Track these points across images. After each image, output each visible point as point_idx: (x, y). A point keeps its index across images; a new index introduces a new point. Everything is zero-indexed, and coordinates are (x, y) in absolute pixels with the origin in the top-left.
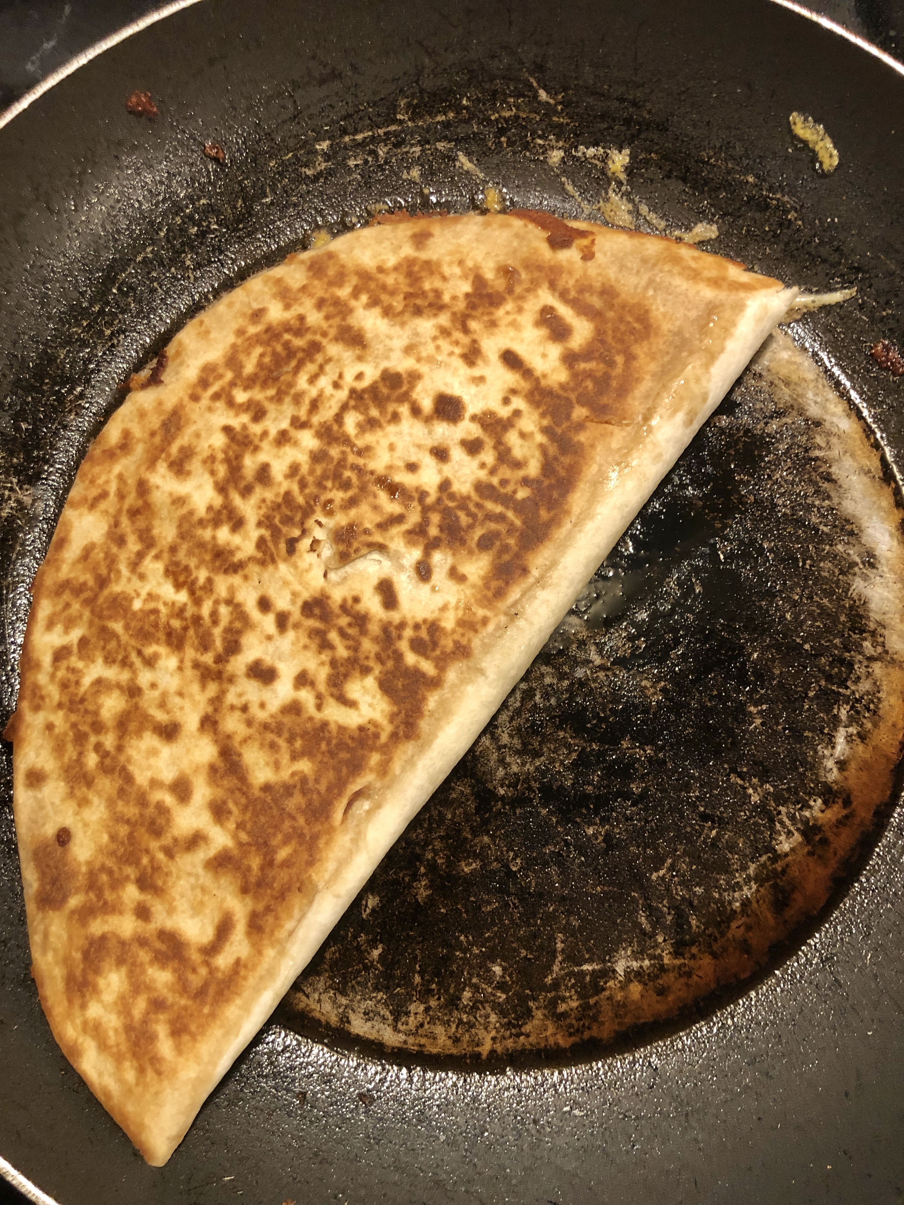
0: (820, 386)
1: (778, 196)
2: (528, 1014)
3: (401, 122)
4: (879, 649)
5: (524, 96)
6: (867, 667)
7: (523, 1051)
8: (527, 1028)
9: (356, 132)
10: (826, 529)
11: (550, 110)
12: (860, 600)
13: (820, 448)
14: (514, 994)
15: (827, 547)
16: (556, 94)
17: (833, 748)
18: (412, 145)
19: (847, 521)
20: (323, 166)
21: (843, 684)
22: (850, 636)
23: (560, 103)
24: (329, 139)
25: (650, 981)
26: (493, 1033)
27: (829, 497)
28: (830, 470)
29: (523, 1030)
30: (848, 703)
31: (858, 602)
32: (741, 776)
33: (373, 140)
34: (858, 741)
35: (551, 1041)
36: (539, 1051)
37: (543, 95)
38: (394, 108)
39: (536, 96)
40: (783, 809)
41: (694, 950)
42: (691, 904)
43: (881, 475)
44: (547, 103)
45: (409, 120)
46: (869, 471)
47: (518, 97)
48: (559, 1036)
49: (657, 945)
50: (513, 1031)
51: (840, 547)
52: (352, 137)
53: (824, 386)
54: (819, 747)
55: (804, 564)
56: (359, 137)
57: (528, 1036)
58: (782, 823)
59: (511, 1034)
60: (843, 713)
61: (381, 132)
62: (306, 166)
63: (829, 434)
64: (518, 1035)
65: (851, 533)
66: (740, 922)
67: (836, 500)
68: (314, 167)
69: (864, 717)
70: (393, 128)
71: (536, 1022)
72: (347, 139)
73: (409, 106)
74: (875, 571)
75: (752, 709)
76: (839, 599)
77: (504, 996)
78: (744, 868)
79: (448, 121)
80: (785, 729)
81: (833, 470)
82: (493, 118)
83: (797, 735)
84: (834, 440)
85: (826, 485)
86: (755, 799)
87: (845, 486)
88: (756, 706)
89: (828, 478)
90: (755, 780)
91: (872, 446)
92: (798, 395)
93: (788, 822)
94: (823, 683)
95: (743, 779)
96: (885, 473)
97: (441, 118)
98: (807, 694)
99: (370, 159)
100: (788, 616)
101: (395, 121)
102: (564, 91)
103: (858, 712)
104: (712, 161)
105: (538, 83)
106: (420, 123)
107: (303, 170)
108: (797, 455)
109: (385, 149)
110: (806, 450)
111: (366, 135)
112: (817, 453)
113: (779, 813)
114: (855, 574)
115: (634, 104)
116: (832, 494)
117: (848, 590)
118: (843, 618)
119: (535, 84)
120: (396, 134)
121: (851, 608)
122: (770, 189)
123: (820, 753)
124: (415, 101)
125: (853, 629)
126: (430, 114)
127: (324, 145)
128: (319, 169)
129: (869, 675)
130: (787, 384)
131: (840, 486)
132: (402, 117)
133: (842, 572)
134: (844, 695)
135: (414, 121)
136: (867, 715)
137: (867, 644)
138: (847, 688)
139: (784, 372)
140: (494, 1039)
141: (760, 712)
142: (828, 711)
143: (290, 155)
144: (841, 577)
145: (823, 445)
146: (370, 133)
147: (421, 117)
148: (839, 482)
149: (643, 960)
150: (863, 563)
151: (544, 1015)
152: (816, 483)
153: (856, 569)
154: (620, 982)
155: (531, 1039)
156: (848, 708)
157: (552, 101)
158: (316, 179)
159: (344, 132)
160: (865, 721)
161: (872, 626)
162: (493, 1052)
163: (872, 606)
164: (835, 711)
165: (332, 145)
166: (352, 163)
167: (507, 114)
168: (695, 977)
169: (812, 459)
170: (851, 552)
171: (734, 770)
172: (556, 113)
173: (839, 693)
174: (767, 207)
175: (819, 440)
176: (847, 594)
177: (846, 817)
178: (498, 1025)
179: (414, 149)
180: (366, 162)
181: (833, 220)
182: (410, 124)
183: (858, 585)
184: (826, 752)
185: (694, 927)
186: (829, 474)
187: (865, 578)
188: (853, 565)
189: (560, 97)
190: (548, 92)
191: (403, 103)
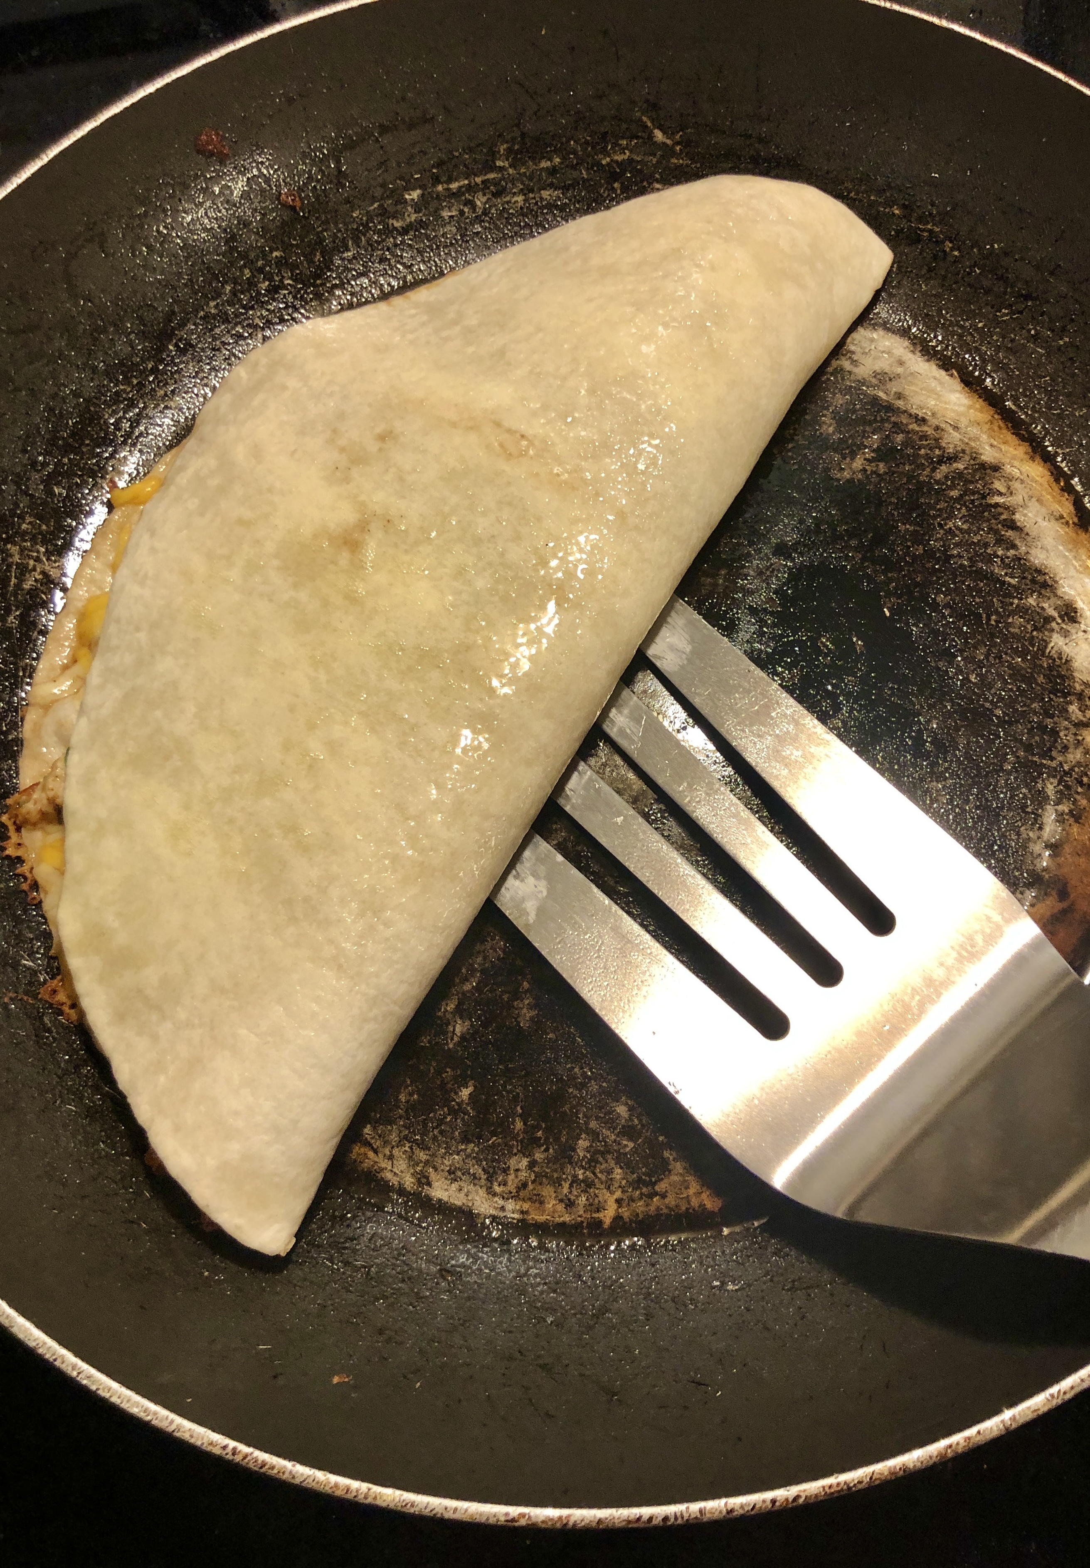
0: (996, 428)
2: (664, 1168)
3: (501, 169)
5: (637, 137)
6: (1076, 734)
7: (658, 1215)
8: (661, 1187)
9: (450, 180)
10: (1014, 581)
11: (668, 151)
12: (1061, 659)
13: (1001, 494)
14: (644, 1142)
15: (1016, 601)
16: (673, 133)
17: (1040, 828)
18: (514, 194)
19: (1039, 571)
20: (414, 217)
21: (1047, 754)
22: (1051, 699)
23: (678, 143)
24: (420, 187)
26: (618, 1194)
27: (1014, 546)
28: (1014, 517)
29: (657, 1188)
30: (1054, 777)
31: (1058, 662)
33: (470, 188)
34: (1072, 820)
35: (695, 1203)
36: (679, 1217)
37: (659, 135)
38: (493, 154)
39: (651, 136)
43: (1076, 520)
44: (664, 143)
45: (510, 166)
46: (1062, 517)
47: (632, 138)
48: (704, 1196)
50: (644, 1190)
51: (1032, 601)
52: (445, 186)
53: (1000, 428)
54: (1022, 829)
55: (989, 619)
56: (454, 186)
57: (663, 1196)
59: (641, 1194)
60: (1051, 789)
61: (478, 180)
62: (394, 218)
63: (1010, 479)
64: (651, 1196)
65: (1045, 585)
67: (1023, 549)
68: (403, 219)
69: (1078, 793)
70: (491, 176)
71: (675, 1178)
72: (440, 188)
73: (509, 150)
74: (1077, 625)
75: (934, 784)
76: (1035, 656)
77: (631, 1145)
79: (554, 167)
80: (977, 808)
81: (1017, 516)
82: (604, 162)
84: (1016, 485)
85: (1010, 533)
87: (1033, 533)
88: (939, 781)
89: (1012, 525)
91: (1062, 490)
92: (970, 439)
94: (1021, 754)
96: (1080, 518)
97: (545, 164)
98: (1002, 767)
99: (466, 210)
100: (973, 678)
101: (493, 168)
102: (682, 130)
103: (1068, 787)
104: (852, 194)
105: (652, 122)
106: (523, 170)
107: (391, 221)
108: (973, 502)
109: (484, 199)
110: (984, 497)
111: (462, 183)
112: (998, 499)
114: (1053, 630)
115: (760, 140)
116: (1018, 542)
117: (1046, 647)
118: (1041, 679)
119: (649, 124)
120: (496, 183)
121: (1050, 668)
122: (920, 219)
123: (1024, 836)
124: (516, 147)
125: (1054, 691)
126: (532, 158)
127: (415, 195)
128: (408, 220)
129: (1079, 743)
130: (956, 428)
131: (1027, 534)
132: (502, 164)
133: (1035, 628)
134: (1048, 767)
135: (515, 168)
136: (1080, 790)
137: (1073, 708)
138: (1052, 759)
139: (950, 415)
140: (619, 1201)
142: (1033, 786)
143: (376, 205)
144: (1035, 633)
145: (1003, 490)
146: (466, 182)
147: (523, 163)
148: (1026, 530)
150: (1061, 616)
151: (685, 1168)
152: (996, 532)
153: (1054, 624)
155: (667, 1201)
156: (1055, 781)
157: (669, 142)
158: (405, 231)
159: (437, 180)
160: (1078, 797)
161: (1078, 687)
162: (618, 1218)
163: (1076, 665)
164: (1040, 786)
165: (423, 195)
166: (446, 214)
167: (619, 158)
169: (991, 505)
170: (1046, 605)
172: (673, 154)
173: (1043, 766)
174: (919, 240)
175: (999, 485)
176: (1044, 652)
177: (1064, 912)
178: (624, 1182)
179: (515, 199)
180: (462, 212)
181: (992, 246)
182: (511, 171)
183: (1057, 641)
184: (1031, 834)
186: (1013, 521)
187: (1066, 634)
188: (1048, 619)
189: (678, 137)
190: (664, 132)
191: (503, 148)
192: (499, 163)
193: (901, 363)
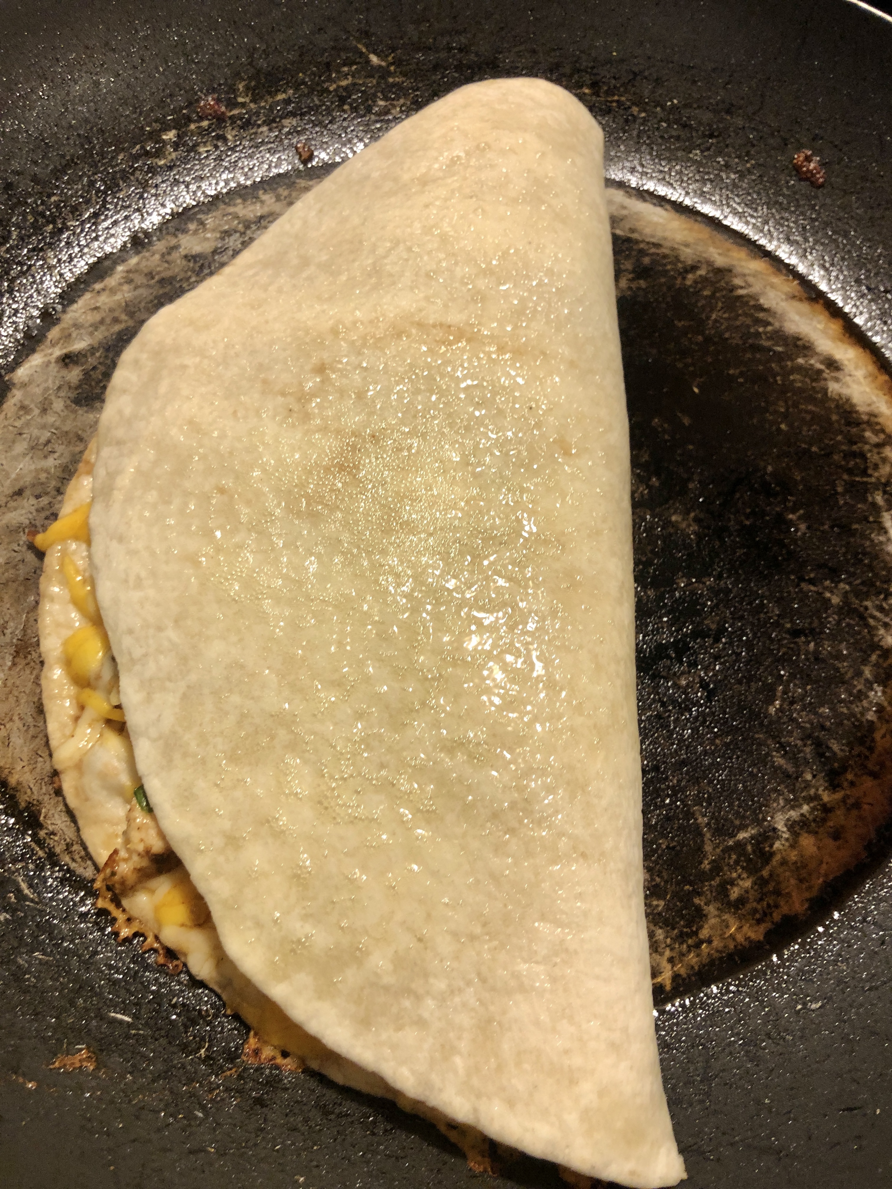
1: (616, 98)
2: (700, 915)
3: (243, 105)
4: (882, 436)
5: (356, 64)
6: (879, 453)
7: (712, 963)
8: (704, 933)
9: (201, 119)
10: (781, 349)
11: (384, 73)
12: (841, 399)
13: (742, 288)
14: (672, 898)
15: (790, 363)
16: (387, 56)
17: (886, 533)
18: (259, 126)
19: (796, 338)
20: (175, 154)
21: (864, 473)
22: (849, 431)
23: (392, 64)
24: (175, 128)
25: (819, 827)
26: (668, 953)
27: (769, 324)
28: (759, 302)
29: (701, 936)
30: (878, 490)
31: (841, 402)
32: (811, 582)
33: (220, 124)
35: (740, 938)
36: (730, 956)
37: (374, 59)
38: (233, 92)
39: (368, 61)
40: (868, 603)
41: (850, 776)
42: (823, 727)
43: (806, 296)
44: (380, 66)
45: (251, 101)
47: (351, 65)
48: (745, 928)
49: (807, 785)
50: (690, 941)
51: (801, 361)
52: (197, 125)
54: (873, 536)
55: (776, 381)
56: (205, 123)
57: (709, 941)
58: (874, 617)
59: (689, 947)
60: (879, 499)
62: (158, 156)
63: (744, 275)
64: (698, 945)
65: (805, 347)
66: (883, 731)
67: (777, 324)
68: (166, 157)
71: (713, 921)
72: (193, 126)
73: (247, 88)
74: (841, 372)
75: (791, 516)
76: (822, 402)
77: (662, 903)
78: (859, 674)
79: (289, 98)
80: (832, 527)
81: (762, 301)
82: (331, 89)
83: (846, 530)
84: (750, 279)
85: (761, 315)
86: (836, 600)
87: (779, 311)
88: (793, 513)
89: (761, 308)
90: (827, 583)
92: (701, 252)
93: (878, 614)
94: (846, 477)
95: (814, 585)
96: (809, 294)
97: (281, 97)
98: (836, 491)
99: (220, 143)
100: (783, 426)
101: (237, 105)
102: (393, 52)
105: (367, 48)
106: (263, 104)
107: (155, 159)
109: (233, 133)
110: (730, 292)
111: (212, 120)
112: (741, 292)
113: (866, 608)
114: (826, 379)
116: (770, 320)
117: (827, 393)
118: (834, 417)
119: (364, 50)
120: (241, 117)
121: (837, 407)
122: (608, 93)
123: (876, 541)
124: (253, 84)
125: (849, 424)
126: (270, 93)
127: (171, 135)
128: (171, 157)
129: (884, 460)
130: (687, 246)
131: (775, 313)
132: (243, 100)
133: (813, 380)
134: (871, 483)
135: (256, 103)
137: (868, 434)
138: (870, 476)
140: (671, 960)
141: (799, 518)
142: (865, 500)
143: (138, 147)
144: (814, 384)
145: (743, 284)
146: (215, 120)
147: (262, 98)
148: (773, 310)
149: (800, 806)
150: (827, 368)
151: (718, 909)
152: (752, 316)
153: (825, 375)
154: (787, 840)
155: (715, 943)
156: (880, 493)
157: (383, 64)
158: (169, 168)
159: (190, 119)
161: (864, 417)
162: (676, 977)
163: (856, 401)
164: (870, 499)
165: (178, 134)
166: (203, 148)
167: (344, 83)
168: (865, 806)
169: (739, 297)
170: (813, 362)
171: (802, 579)
172: (390, 74)
173: (866, 483)
175: (737, 281)
176: (827, 396)
178: (669, 941)
179: (261, 130)
180: (216, 146)
181: (673, 102)
182: (252, 105)
183: (833, 387)
184: (881, 538)
185: (838, 752)
186: (761, 306)
187: (837, 380)
188: (820, 372)
189: (390, 58)
190: (378, 56)
191: (241, 86)
192: (240, 100)
193: (624, 207)
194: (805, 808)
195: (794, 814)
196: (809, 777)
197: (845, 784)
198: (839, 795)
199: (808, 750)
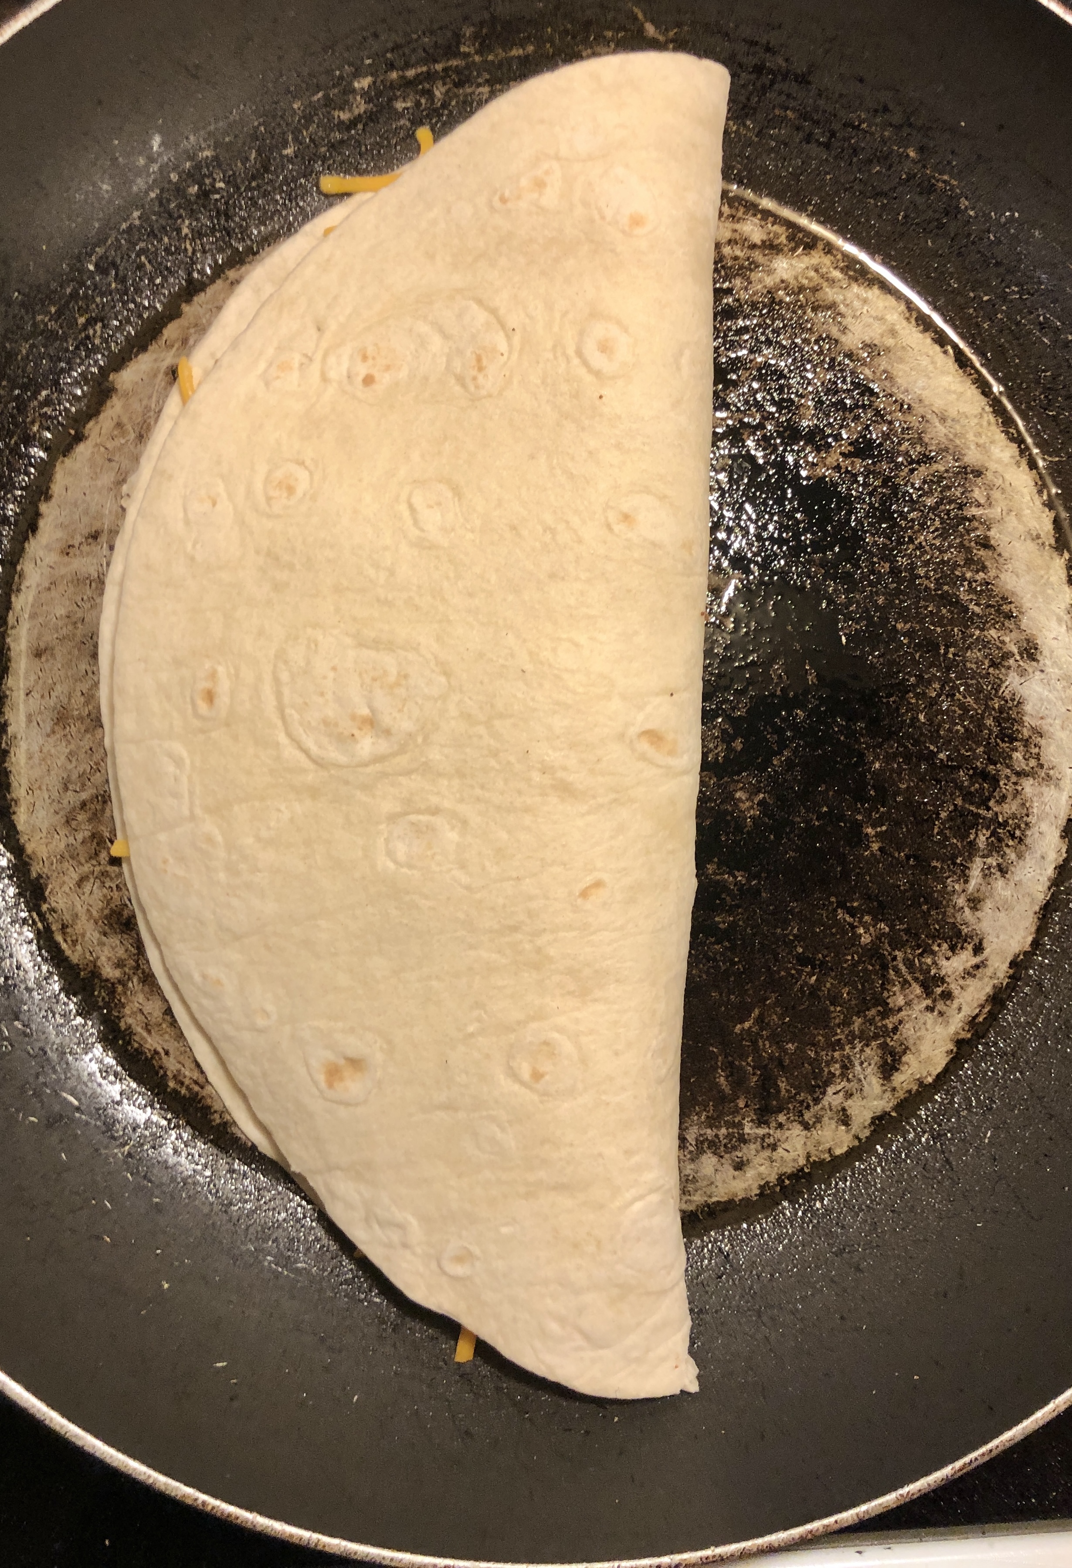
0: (985, 423)
1: (946, 177)
3: (466, 55)
4: (1033, 763)
5: (626, 30)
6: (1015, 784)
9: (407, 66)
10: (977, 609)
12: (1013, 700)
13: (979, 505)
15: (977, 632)
16: (667, 30)
17: (966, 882)
18: (479, 85)
19: (1004, 598)
20: (362, 108)
21: (984, 803)
22: (998, 745)
23: (672, 42)
24: (372, 75)
25: (726, 1153)
27: (984, 568)
28: (988, 533)
30: (988, 828)
31: (1010, 704)
32: (852, 912)
33: (430, 77)
34: (998, 873)
37: (650, 30)
38: (458, 38)
39: (641, 31)
40: (899, 954)
41: (782, 1118)
42: (780, 1064)
43: (1053, 541)
44: (656, 40)
45: (476, 53)
46: (1038, 537)
47: (618, 30)
49: (736, 1111)
51: (993, 633)
52: (400, 73)
53: (989, 424)
54: (949, 880)
55: (946, 653)
56: (411, 73)
58: (897, 971)
60: (982, 840)
61: (439, 67)
62: (342, 109)
63: (990, 487)
65: (1009, 616)
66: (839, 1087)
67: (993, 573)
68: (350, 110)
69: (1007, 846)
70: (454, 63)
72: (394, 75)
73: (476, 36)
74: (1034, 664)
75: (869, 830)
76: (988, 698)
78: (847, 1023)
79: (527, 57)
80: (908, 857)
81: (992, 533)
83: (922, 864)
84: (996, 494)
85: (981, 552)
86: (866, 939)
87: (1006, 555)
88: (874, 826)
89: (986, 544)
90: (867, 918)
91: (1044, 504)
92: (956, 435)
93: (903, 969)
94: (959, 801)
95: (853, 916)
96: (1057, 540)
97: (516, 52)
98: (938, 814)
99: (423, 101)
100: (922, 717)
101: (457, 54)
102: (677, 27)
103: (1000, 840)
104: (864, 126)
105: (645, 14)
106: (490, 58)
107: (336, 113)
108: (948, 513)
109: (443, 90)
110: (961, 507)
111: (419, 70)
112: (974, 511)
113: (895, 958)
114: (1009, 668)
115: (768, 49)
116: (989, 564)
117: (999, 686)
118: (989, 722)
119: (640, 16)
120: (457, 70)
121: (1001, 710)
122: (937, 167)
123: (950, 888)
124: (484, 31)
125: (1002, 736)
126: (503, 45)
127: (364, 83)
128: (356, 112)
129: (1017, 794)
130: (943, 420)
131: (999, 555)
132: (467, 50)
133: (993, 664)
134: (984, 818)
135: (482, 56)
136: (1011, 843)
137: (1018, 756)
138: (988, 809)
139: (939, 404)
141: (877, 835)
142: (964, 836)
143: (320, 95)
144: (991, 670)
145: (982, 501)
146: (425, 69)
147: (490, 50)
148: (999, 550)
149: (719, 1128)
150: (1021, 654)
152: (969, 550)
153: (1011, 661)
154: (691, 1152)
156: (988, 834)
157: (661, 39)
158: (353, 123)
159: (391, 66)
160: (1008, 851)
161: (1026, 733)
163: (1028, 708)
164: (972, 837)
165: (374, 83)
166: (400, 105)
168: (780, 1150)
169: (966, 519)
170: (1007, 639)
171: (841, 905)
173: (978, 816)
174: (932, 189)
175: (978, 494)
176: (997, 691)
177: (977, 967)
179: (481, 89)
180: (418, 104)
182: (477, 58)
183: (1012, 682)
184: (957, 887)
185: (783, 1092)
186: (987, 538)
187: (1023, 673)
188: (1007, 655)
189: (671, 34)
190: (657, 26)
191: (468, 31)
192: (464, 49)
193: (893, 333)
194: (723, 1131)
195: (710, 1133)
196: (741, 1104)
197: (773, 1124)
198: (761, 1131)
199: (755, 1079)
